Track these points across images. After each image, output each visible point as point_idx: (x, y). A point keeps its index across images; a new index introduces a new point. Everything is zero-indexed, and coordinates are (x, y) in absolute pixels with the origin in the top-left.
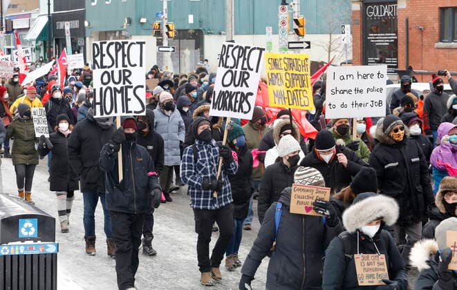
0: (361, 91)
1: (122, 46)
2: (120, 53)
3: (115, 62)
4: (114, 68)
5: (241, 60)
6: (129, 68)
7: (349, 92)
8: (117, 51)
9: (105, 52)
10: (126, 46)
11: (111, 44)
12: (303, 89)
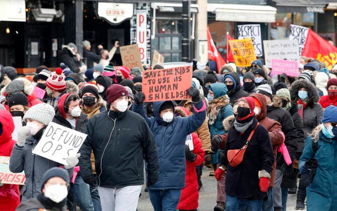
0: (284, 54)
1: (250, 28)
2: (250, 30)
3: (248, 34)
4: (247, 36)
5: (301, 33)
6: (254, 36)
7: (277, 54)
8: (248, 29)
9: (243, 30)
10: (252, 27)
11: (246, 27)
12: (250, 56)
